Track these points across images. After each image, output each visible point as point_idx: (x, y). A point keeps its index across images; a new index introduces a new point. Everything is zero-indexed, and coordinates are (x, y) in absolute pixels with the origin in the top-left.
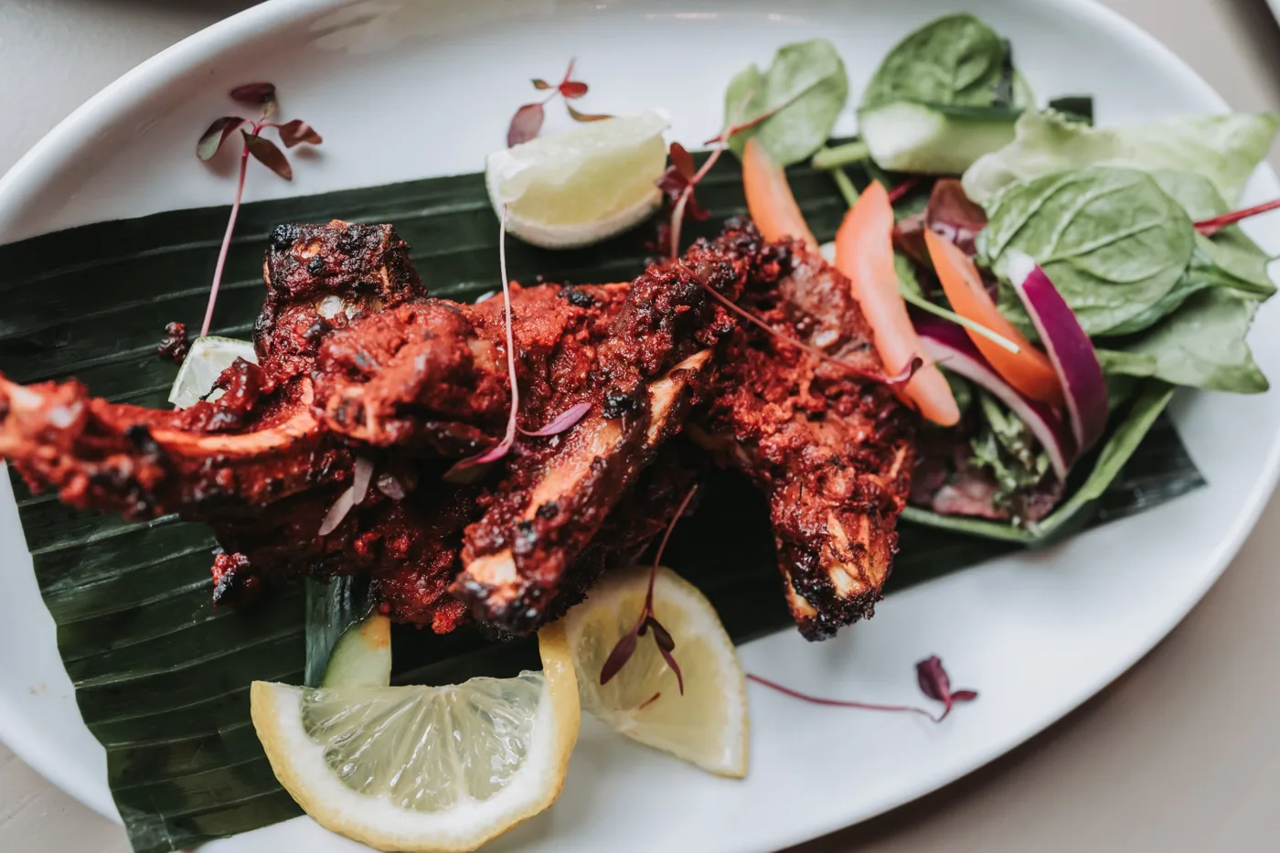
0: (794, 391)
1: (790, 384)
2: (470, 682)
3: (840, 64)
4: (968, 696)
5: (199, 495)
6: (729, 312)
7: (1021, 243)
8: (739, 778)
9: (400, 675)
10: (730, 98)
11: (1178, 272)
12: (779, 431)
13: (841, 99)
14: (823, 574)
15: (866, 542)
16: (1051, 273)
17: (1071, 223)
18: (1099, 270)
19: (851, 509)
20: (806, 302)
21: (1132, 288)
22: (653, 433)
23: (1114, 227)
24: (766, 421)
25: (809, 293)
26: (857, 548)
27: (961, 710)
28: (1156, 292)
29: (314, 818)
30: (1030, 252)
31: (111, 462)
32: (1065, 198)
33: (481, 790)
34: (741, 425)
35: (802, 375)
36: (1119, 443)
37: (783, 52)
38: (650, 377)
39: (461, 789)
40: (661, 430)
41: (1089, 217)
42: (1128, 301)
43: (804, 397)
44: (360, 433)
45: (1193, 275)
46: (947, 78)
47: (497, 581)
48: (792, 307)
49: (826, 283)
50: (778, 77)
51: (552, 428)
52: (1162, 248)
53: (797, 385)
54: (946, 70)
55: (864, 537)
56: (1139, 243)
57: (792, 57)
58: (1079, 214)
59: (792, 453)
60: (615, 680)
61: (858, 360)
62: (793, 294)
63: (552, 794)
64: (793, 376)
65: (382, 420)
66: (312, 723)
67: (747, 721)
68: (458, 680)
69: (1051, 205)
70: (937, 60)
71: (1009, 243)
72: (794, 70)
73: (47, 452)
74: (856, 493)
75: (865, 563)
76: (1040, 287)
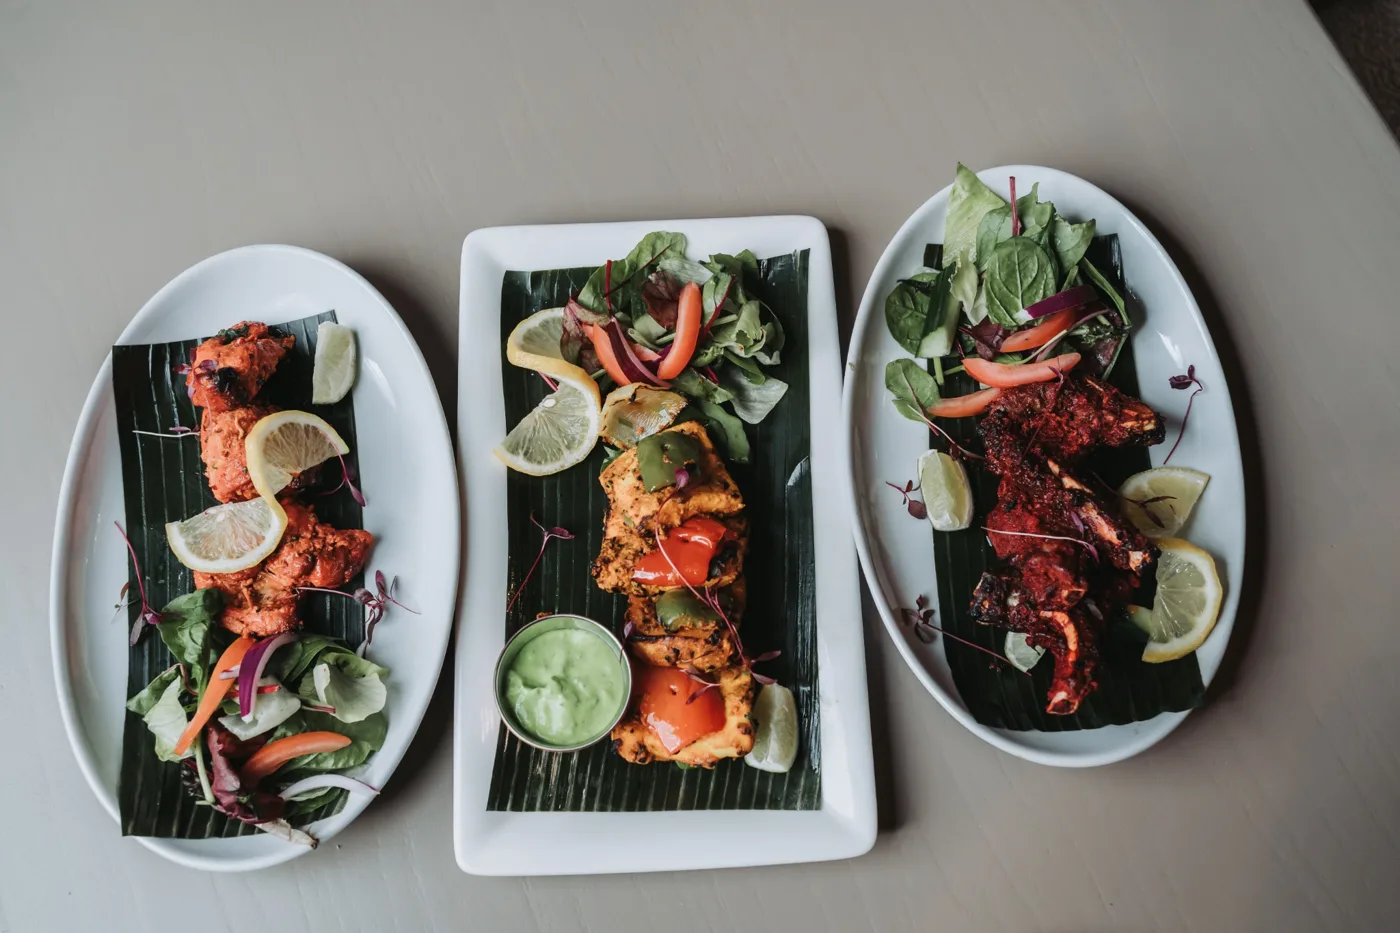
0: (1059, 423)
1: (1057, 425)
2: (1157, 578)
3: (898, 361)
4: (1192, 370)
5: (1096, 651)
6: (1034, 447)
7: (1013, 311)
8: (1210, 478)
9: (1150, 606)
10: (910, 416)
11: (1039, 249)
12: (1081, 436)
13: (912, 363)
14: (1145, 432)
15: (1136, 414)
16: (1028, 305)
17: (1007, 288)
18: (1030, 280)
19: (1120, 416)
20: (1019, 409)
21: (1041, 269)
22: (1088, 491)
23: (1014, 271)
24: (1077, 441)
25: (1017, 406)
26: (1137, 418)
27: (1198, 375)
28: (1044, 259)
29: (1198, 647)
30: (1017, 310)
31: (1087, 674)
32: (996, 288)
33: (1201, 582)
34: (1077, 451)
35: (1054, 418)
36: (1095, 277)
37: (888, 387)
38: (1061, 487)
39: (1200, 590)
40: (1087, 487)
41: (1006, 280)
42: (1045, 272)
43: (1064, 419)
44: (1082, 595)
45: (1042, 243)
46: (910, 312)
47: (1141, 559)
48: (1021, 415)
49: (1013, 398)
50: (900, 392)
51: (1081, 528)
52: (1028, 253)
53: (1058, 422)
54: (905, 312)
55: (1133, 413)
56: (1023, 261)
57: (891, 383)
58: (1004, 283)
59: (1093, 434)
60: (1163, 522)
61: (1050, 394)
62: (1015, 413)
63: (1209, 556)
64: (1053, 423)
65: (1080, 586)
66: (1163, 640)
67: (1185, 469)
68: (1155, 584)
69: (998, 294)
70: (901, 315)
71: (1011, 317)
72: (897, 382)
73: (1082, 692)
74: (1112, 412)
75: (1144, 416)
76: (1035, 310)
